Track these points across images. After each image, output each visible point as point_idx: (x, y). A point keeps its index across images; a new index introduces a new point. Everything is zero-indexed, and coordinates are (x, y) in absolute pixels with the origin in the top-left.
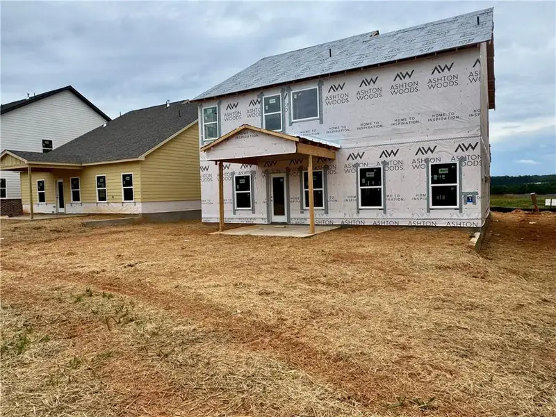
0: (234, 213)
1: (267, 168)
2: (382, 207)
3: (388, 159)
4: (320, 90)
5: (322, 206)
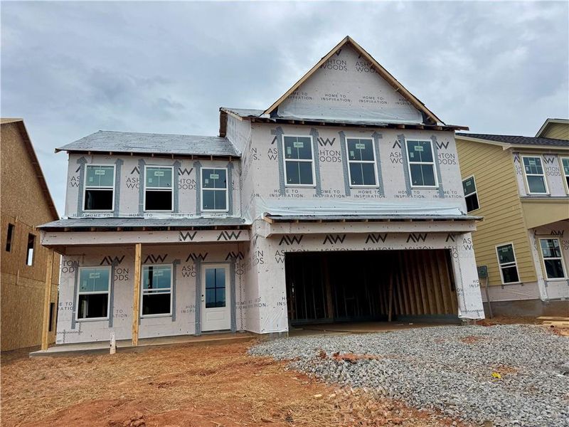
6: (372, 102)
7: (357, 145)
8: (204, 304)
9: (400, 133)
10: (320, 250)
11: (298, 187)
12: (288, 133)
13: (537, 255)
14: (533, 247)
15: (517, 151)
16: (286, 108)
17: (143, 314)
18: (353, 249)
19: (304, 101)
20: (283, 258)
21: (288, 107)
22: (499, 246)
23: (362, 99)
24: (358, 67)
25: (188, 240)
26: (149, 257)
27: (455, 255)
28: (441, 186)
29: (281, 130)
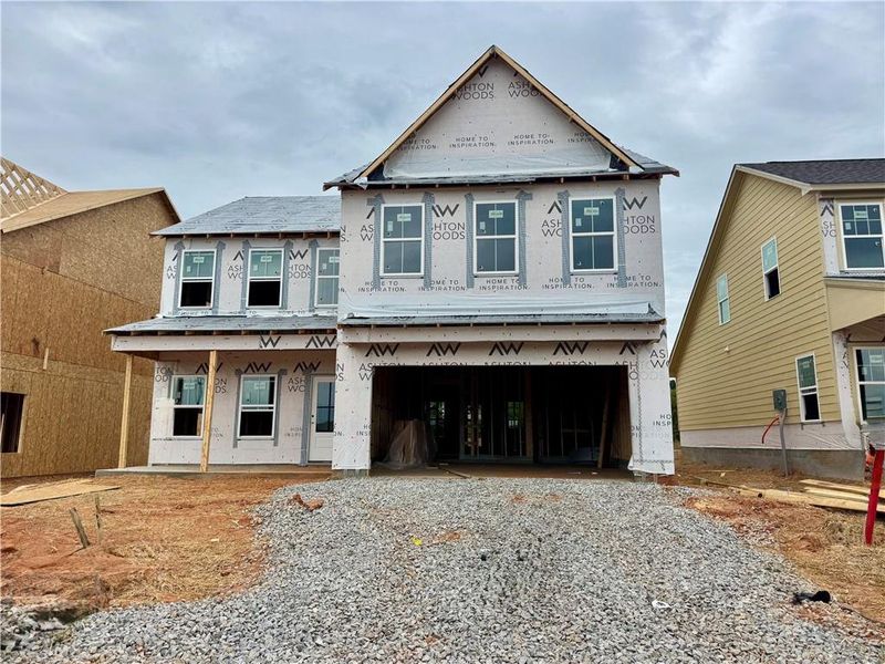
6: (529, 142)
7: (491, 212)
8: (314, 427)
9: (561, 189)
10: (421, 364)
11: (398, 277)
12: (392, 201)
13: (847, 376)
14: (839, 361)
15: (829, 197)
16: (396, 164)
17: (241, 434)
18: (469, 364)
19: (423, 152)
20: (369, 373)
21: (400, 163)
22: (802, 357)
23: (513, 140)
24: (512, 90)
25: (270, 347)
26: (250, 365)
27: (633, 375)
28: (622, 268)
29: (382, 198)
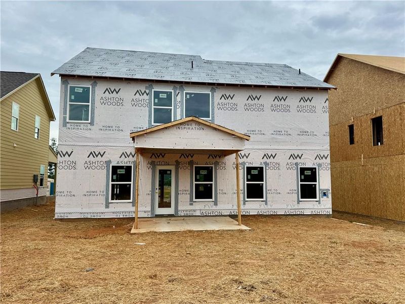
0: (107, 207)
1: (154, 159)
2: (264, 199)
3: (268, 161)
4: (213, 96)
5: (212, 198)
